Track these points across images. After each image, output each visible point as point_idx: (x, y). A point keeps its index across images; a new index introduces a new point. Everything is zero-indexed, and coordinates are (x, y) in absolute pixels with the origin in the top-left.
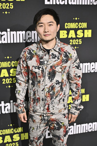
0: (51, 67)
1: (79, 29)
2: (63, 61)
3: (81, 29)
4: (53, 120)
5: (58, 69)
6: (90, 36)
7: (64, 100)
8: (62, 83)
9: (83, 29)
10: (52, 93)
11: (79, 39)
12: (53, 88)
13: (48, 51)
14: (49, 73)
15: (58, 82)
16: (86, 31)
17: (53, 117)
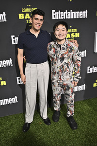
0: (62, 55)
1: (72, 33)
2: (69, 52)
3: (73, 33)
4: (65, 85)
5: (66, 56)
6: (78, 36)
7: (69, 73)
8: (68, 64)
9: (75, 33)
10: (62, 69)
11: (72, 38)
12: (63, 66)
13: (60, 46)
14: (61, 58)
15: (65, 63)
16: (76, 34)
17: (65, 83)
